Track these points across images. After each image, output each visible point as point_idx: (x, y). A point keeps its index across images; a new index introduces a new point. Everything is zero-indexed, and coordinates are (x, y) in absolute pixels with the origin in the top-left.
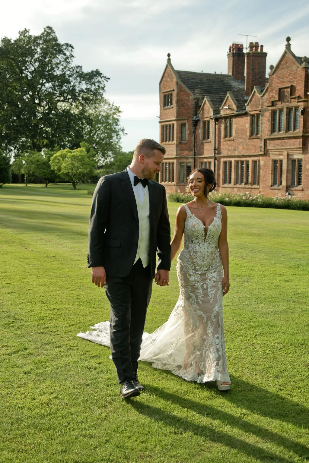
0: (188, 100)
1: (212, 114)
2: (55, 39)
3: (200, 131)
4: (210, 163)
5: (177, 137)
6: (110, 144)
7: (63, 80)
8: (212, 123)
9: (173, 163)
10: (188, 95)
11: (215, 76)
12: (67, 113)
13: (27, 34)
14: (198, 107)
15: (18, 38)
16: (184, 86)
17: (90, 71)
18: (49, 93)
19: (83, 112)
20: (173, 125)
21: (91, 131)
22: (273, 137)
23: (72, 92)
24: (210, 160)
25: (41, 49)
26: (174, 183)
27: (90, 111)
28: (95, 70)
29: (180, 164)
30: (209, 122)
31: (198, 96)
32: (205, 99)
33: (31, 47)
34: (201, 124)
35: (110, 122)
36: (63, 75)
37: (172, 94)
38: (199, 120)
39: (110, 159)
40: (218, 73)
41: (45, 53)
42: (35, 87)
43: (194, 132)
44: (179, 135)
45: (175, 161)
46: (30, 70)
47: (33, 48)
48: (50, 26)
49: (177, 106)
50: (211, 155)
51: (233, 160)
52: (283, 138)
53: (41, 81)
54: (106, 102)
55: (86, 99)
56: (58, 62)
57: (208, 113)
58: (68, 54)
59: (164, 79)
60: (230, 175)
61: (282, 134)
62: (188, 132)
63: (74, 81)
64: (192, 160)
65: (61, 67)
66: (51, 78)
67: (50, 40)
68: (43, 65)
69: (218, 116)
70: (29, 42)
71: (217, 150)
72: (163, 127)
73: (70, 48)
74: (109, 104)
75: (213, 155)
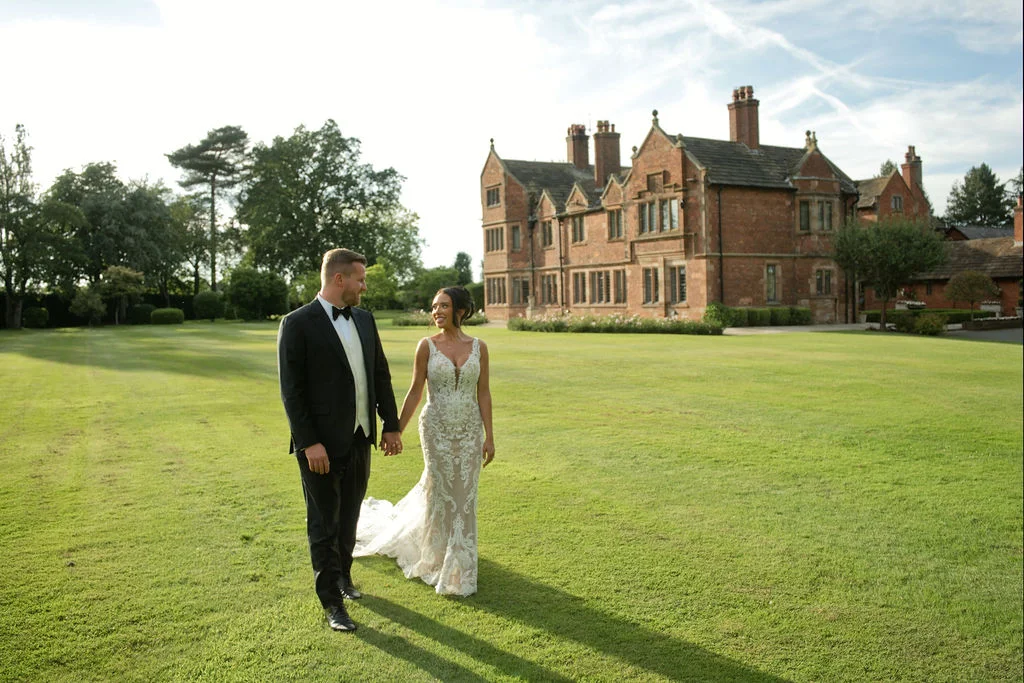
0: (521, 196)
1: (554, 212)
2: (338, 133)
3: (539, 235)
4: (554, 276)
5: (508, 244)
6: (408, 259)
7: (350, 181)
8: (555, 225)
9: (504, 279)
10: (520, 190)
11: (552, 165)
12: (354, 223)
13: (303, 130)
14: (534, 204)
15: (292, 135)
16: (514, 178)
17: (382, 170)
18: (333, 199)
19: (373, 221)
20: (502, 229)
21: (384, 244)
22: (642, 238)
23: (361, 196)
24: (554, 272)
25: (322, 146)
26: (505, 305)
27: (383, 220)
28: (388, 168)
29: (514, 280)
30: (550, 222)
31: (533, 190)
32: (544, 193)
33: (308, 145)
34: (540, 225)
35: (407, 231)
36: (349, 176)
37: (498, 190)
38: (536, 221)
39: (410, 278)
40: (556, 161)
41: (326, 150)
42: (315, 192)
43: (531, 236)
44: (511, 242)
45: (507, 276)
46: (308, 172)
47: (311, 145)
48: (333, 118)
49: (506, 204)
50: (555, 266)
51: (587, 271)
52: (657, 240)
53: (321, 185)
54: (401, 208)
55: (378, 205)
56: (342, 160)
57: (549, 211)
58: (354, 149)
59: (487, 170)
60: (584, 291)
61: (655, 234)
62: (521, 237)
63: (362, 183)
64: (529, 274)
65: (345, 167)
66: (334, 181)
67: (332, 134)
68: (324, 164)
69: (563, 214)
70: (306, 139)
71: (564, 259)
72: (487, 232)
73: (356, 143)
74: (406, 210)
75: (559, 266)
